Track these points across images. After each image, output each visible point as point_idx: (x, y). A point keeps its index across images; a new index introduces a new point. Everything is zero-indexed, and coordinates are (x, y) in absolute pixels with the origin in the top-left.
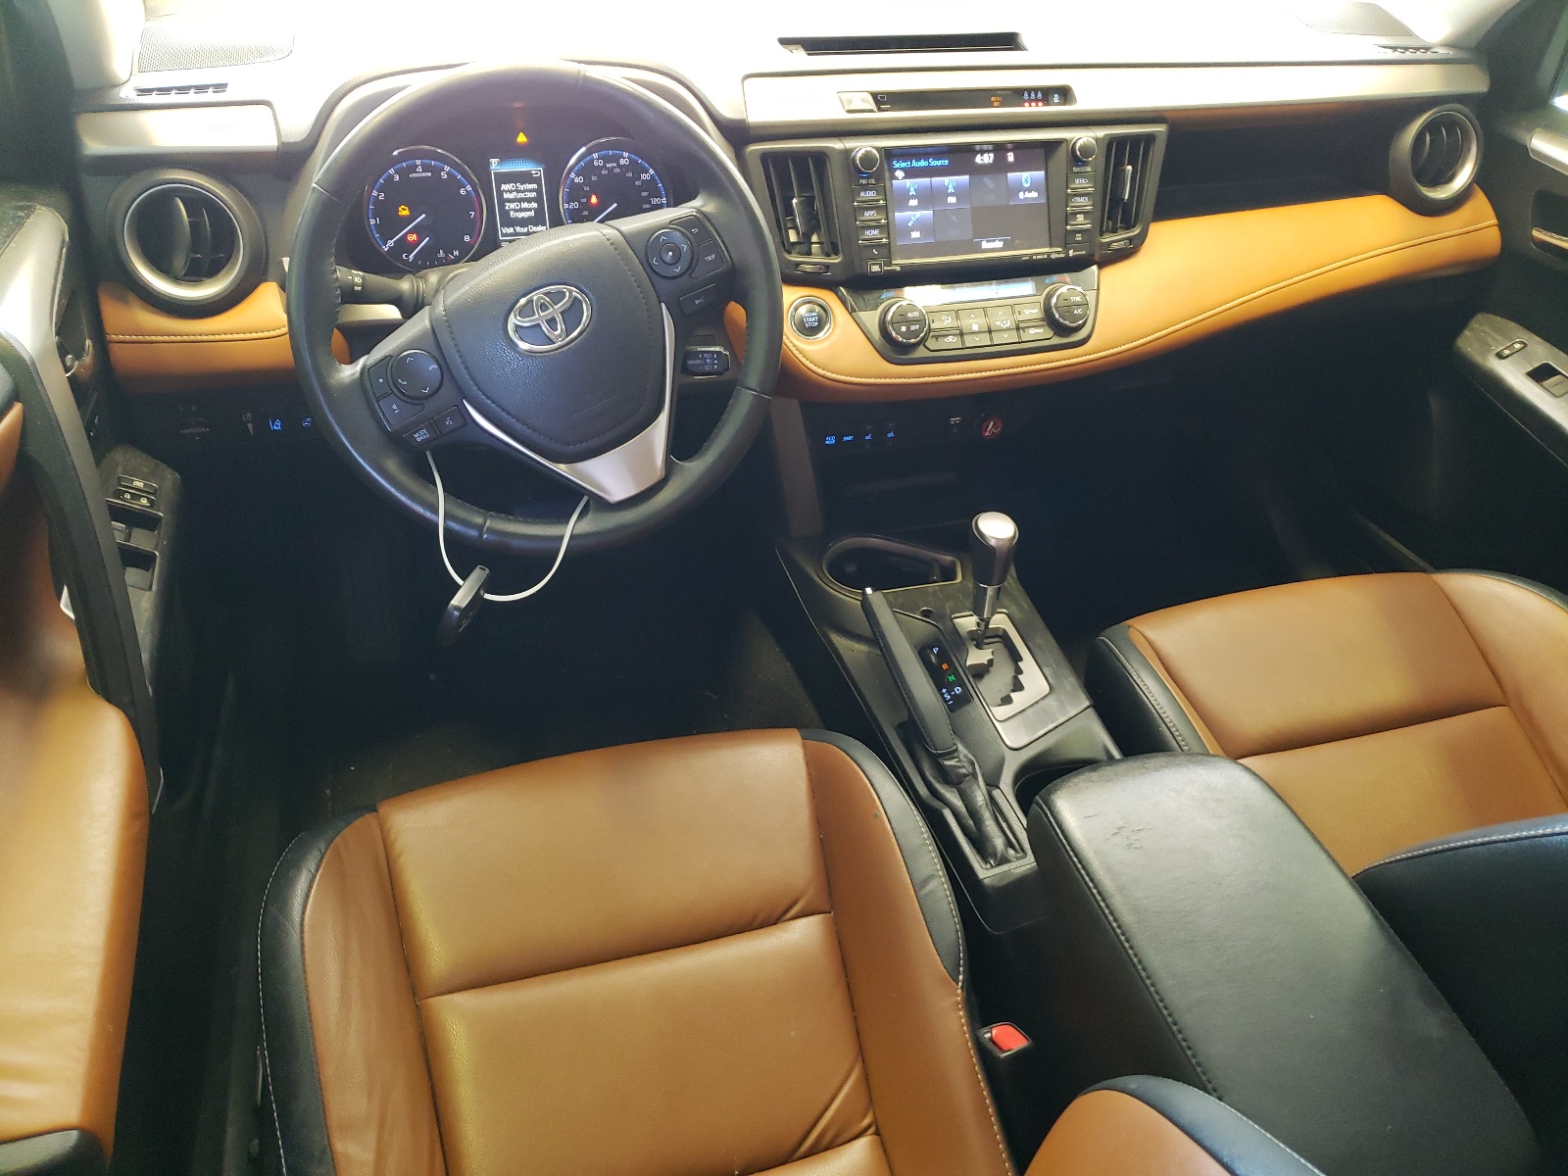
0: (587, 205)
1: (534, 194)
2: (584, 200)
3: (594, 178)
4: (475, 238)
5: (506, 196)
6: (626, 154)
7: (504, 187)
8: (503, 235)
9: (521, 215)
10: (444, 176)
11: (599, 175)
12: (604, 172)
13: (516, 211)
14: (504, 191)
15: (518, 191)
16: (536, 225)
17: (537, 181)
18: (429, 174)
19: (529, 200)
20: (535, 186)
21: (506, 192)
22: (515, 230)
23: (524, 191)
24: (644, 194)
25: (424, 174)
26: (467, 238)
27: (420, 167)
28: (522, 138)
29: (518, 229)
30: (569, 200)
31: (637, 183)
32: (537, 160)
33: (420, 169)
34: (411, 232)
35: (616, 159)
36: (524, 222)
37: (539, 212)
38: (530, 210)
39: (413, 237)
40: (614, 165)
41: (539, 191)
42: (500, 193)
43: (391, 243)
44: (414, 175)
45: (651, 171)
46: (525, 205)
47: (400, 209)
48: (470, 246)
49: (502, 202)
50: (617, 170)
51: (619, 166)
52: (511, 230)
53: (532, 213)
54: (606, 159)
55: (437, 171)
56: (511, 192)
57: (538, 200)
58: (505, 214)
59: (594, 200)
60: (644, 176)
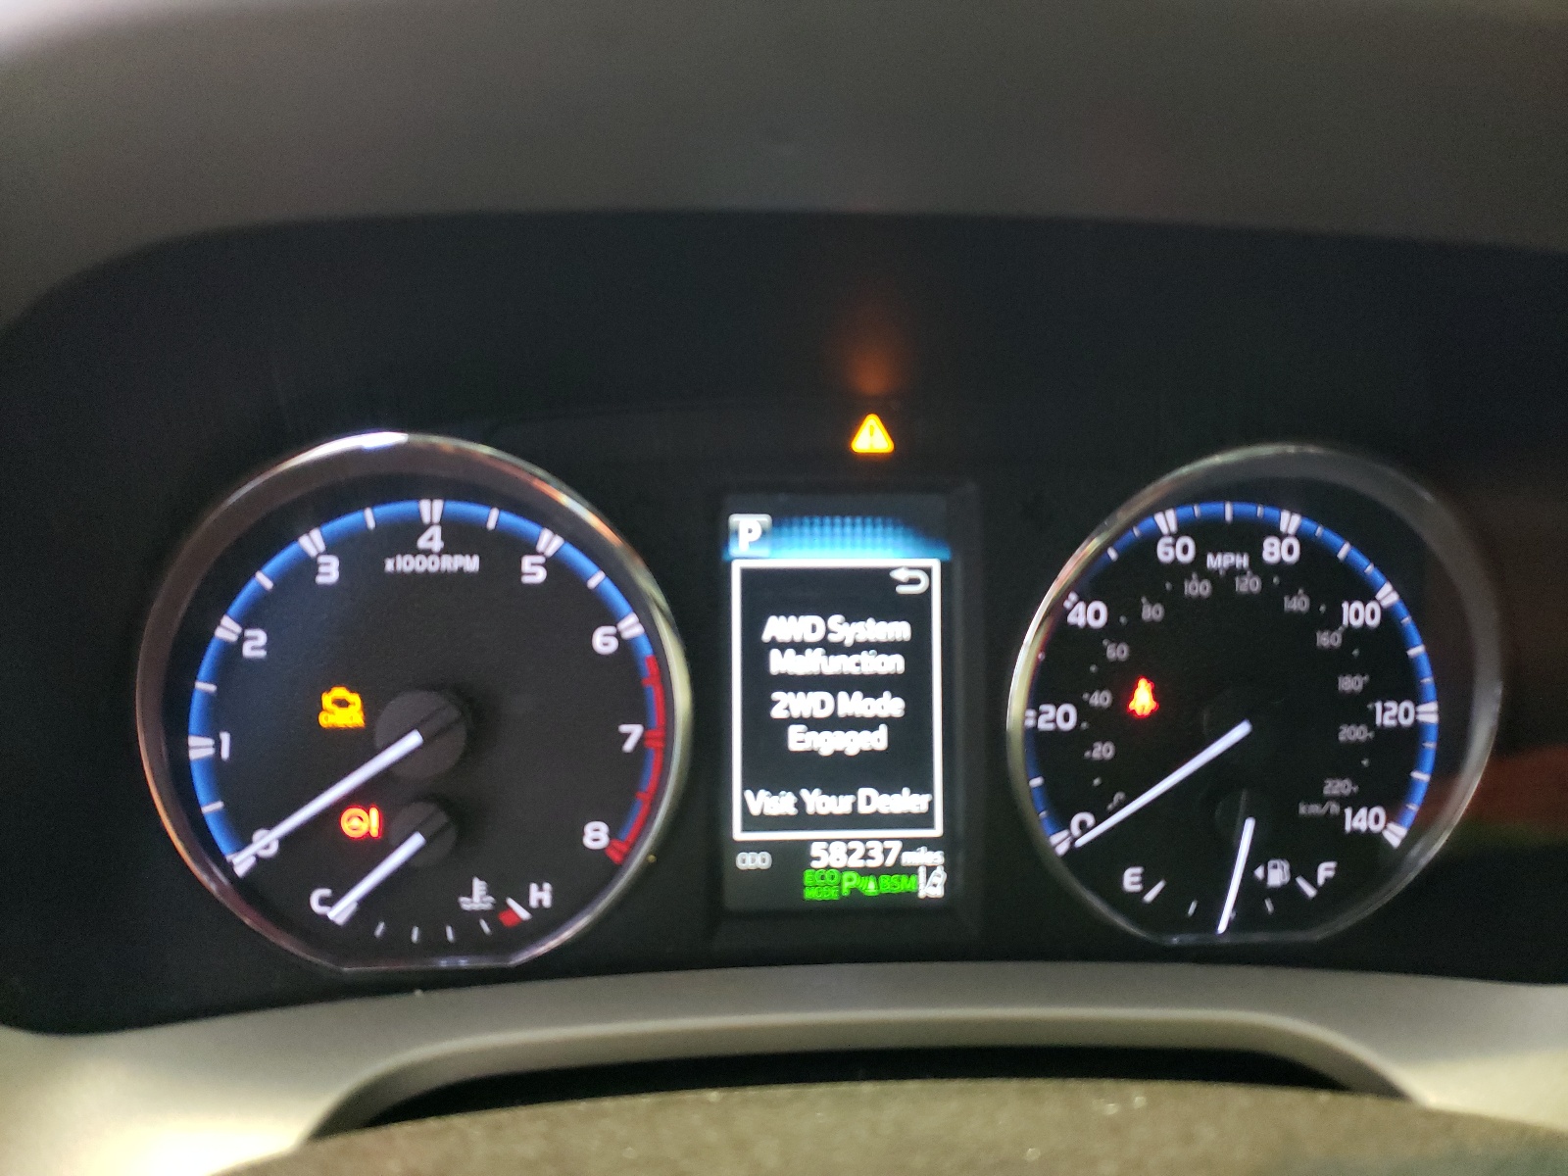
0: (1116, 722)
1: (895, 664)
2: (1100, 699)
3: (1151, 612)
4: (626, 834)
5: (780, 663)
6: (1290, 521)
7: (777, 627)
8: (752, 822)
9: (827, 743)
10: (533, 571)
11: (1175, 602)
12: (1195, 588)
13: (814, 724)
14: (774, 643)
15: (832, 648)
16: (888, 787)
17: (914, 610)
18: (471, 564)
19: (872, 686)
20: (901, 631)
21: (783, 647)
22: (800, 804)
23: (858, 648)
24: (1350, 684)
25: (452, 563)
26: (596, 835)
27: (436, 532)
28: (872, 438)
29: (817, 802)
30: (1042, 693)
31: (1326, 640)
32: (922, 529)
33: (432, 539)
34: (359, 798)
35: (1248, 536)
36: (839, 774)
37: (909, 732)
38: (870, 724)
39: (362, 823)
40: (1242, 561)
41: (915, 651)
42: (757, 652)
43: (266, 842)
44: (405, 564)
45: (1388, 595)
46: (854, 704)
47: (327, 700)
48: (605, 866)
49: (762, 684)
50: (1250, 584)
51: (1257, 564)
52: (782, 804)
53: (878, 740)
54: (1208, 535)
55: (507, 549)
56: (800, 647)
57: (911, 685)
58: (766, 733)
59: (1143, 700)
60: (1357, 614)
